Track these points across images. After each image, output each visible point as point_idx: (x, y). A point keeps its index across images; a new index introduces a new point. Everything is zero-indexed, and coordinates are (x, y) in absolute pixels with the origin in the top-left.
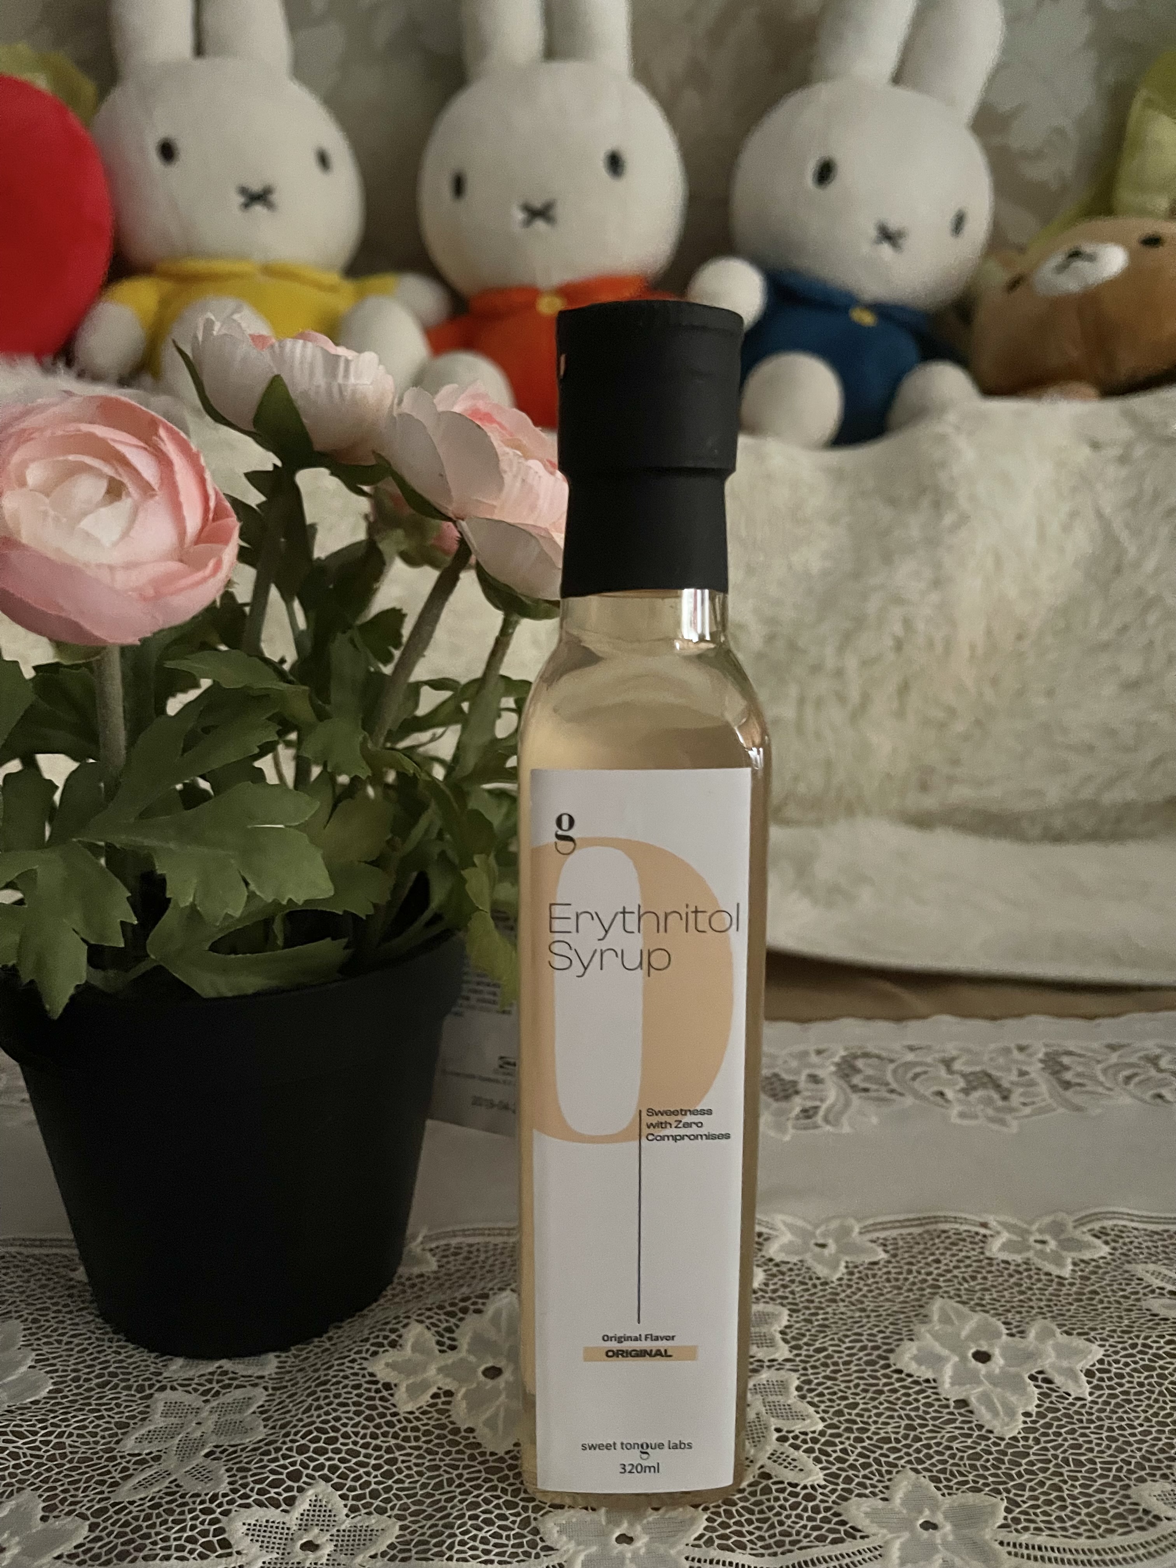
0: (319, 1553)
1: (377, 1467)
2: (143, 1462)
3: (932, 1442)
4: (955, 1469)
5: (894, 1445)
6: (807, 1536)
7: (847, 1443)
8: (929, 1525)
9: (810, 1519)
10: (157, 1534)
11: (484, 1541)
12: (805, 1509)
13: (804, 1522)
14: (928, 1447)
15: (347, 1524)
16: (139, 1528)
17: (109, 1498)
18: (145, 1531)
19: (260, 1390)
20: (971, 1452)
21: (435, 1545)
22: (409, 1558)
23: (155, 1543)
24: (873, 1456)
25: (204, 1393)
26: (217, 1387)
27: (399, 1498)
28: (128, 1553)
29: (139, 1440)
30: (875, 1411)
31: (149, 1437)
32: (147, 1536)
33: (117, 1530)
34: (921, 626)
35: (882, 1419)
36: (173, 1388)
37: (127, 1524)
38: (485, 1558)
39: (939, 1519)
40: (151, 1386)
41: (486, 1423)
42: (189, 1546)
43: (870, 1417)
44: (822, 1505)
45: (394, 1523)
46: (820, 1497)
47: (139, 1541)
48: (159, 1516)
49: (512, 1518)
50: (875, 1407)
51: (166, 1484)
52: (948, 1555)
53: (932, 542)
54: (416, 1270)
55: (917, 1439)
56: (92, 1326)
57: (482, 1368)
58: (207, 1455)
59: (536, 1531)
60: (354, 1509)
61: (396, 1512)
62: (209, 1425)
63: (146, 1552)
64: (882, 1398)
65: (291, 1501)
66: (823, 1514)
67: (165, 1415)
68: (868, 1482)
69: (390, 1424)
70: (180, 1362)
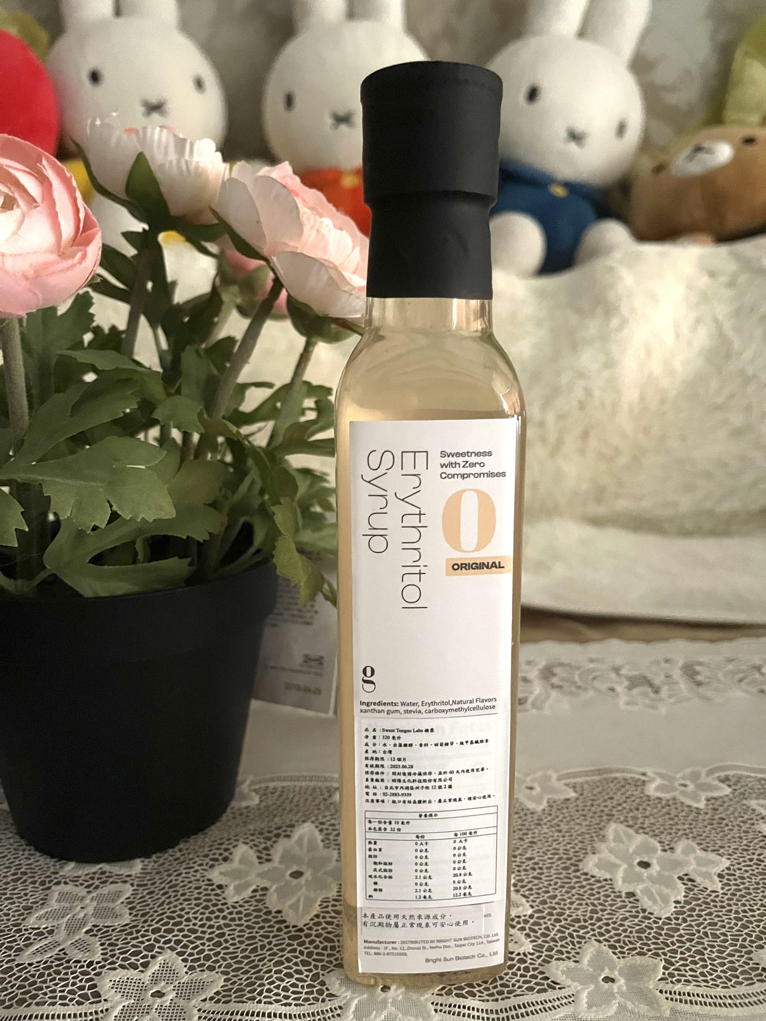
0: (164, 999)
1: (209, 940)
2: (41, 934)
3: (610, 921)
4: (626, 939)
5: (583, 923)
6: (520, 987)
7: (549, 923)
8: (608, 980)
9: (522, 976)
10: (47, 987)
11: (285, 989)
12: (519, 969)
13: (518, 978)
14: (607, 924)
15: (186, 978)
16: (35, 983)
17: (14, 960)
18: (38, 985)
19: (128, 886)
20: (638, 928)
21: (249, 992)
22: (230, 1001)
23: (45, 994)
24: (567, 931)
25: (88, 887)
26: (97, 882)
27: (224, 959)
28: (25, 1000)
29: (39, 918)
30: (569, 900)
31: (46, 916)
32: (41, 989)
33: (18, 983)
34: (597, 393)
35: (574, 906)
36: (66, 883)
37: (26, 979)
38: (285, 1001)
39: (615, 974)
40: (50, 882)
41: (290, 907)
42: (70, 996)
43: (565, 905)
44: (531, 967)
45: (220, 978)
46: (529, 961)
47: (34, 992)
48: (49, 975)
49: (306, 973)
50: (569, 898)
51: (56, 952)
52: (622, 1000)
53: (604, 338)
54: (244, 804)
55: (599, 920)
56: (12, 841)
57: (289, 872)
58: (87, 932)
59: (323, 983)
60: (192, 968)
61: (222, 969)
62: (90, 910)
63: (38, 1000)
64: (574, 891)
65: (146, 965)
66: (532, 973)
67: (59, 901)
68: (564, 950)
69: (221, 911)
70: (72, 865)
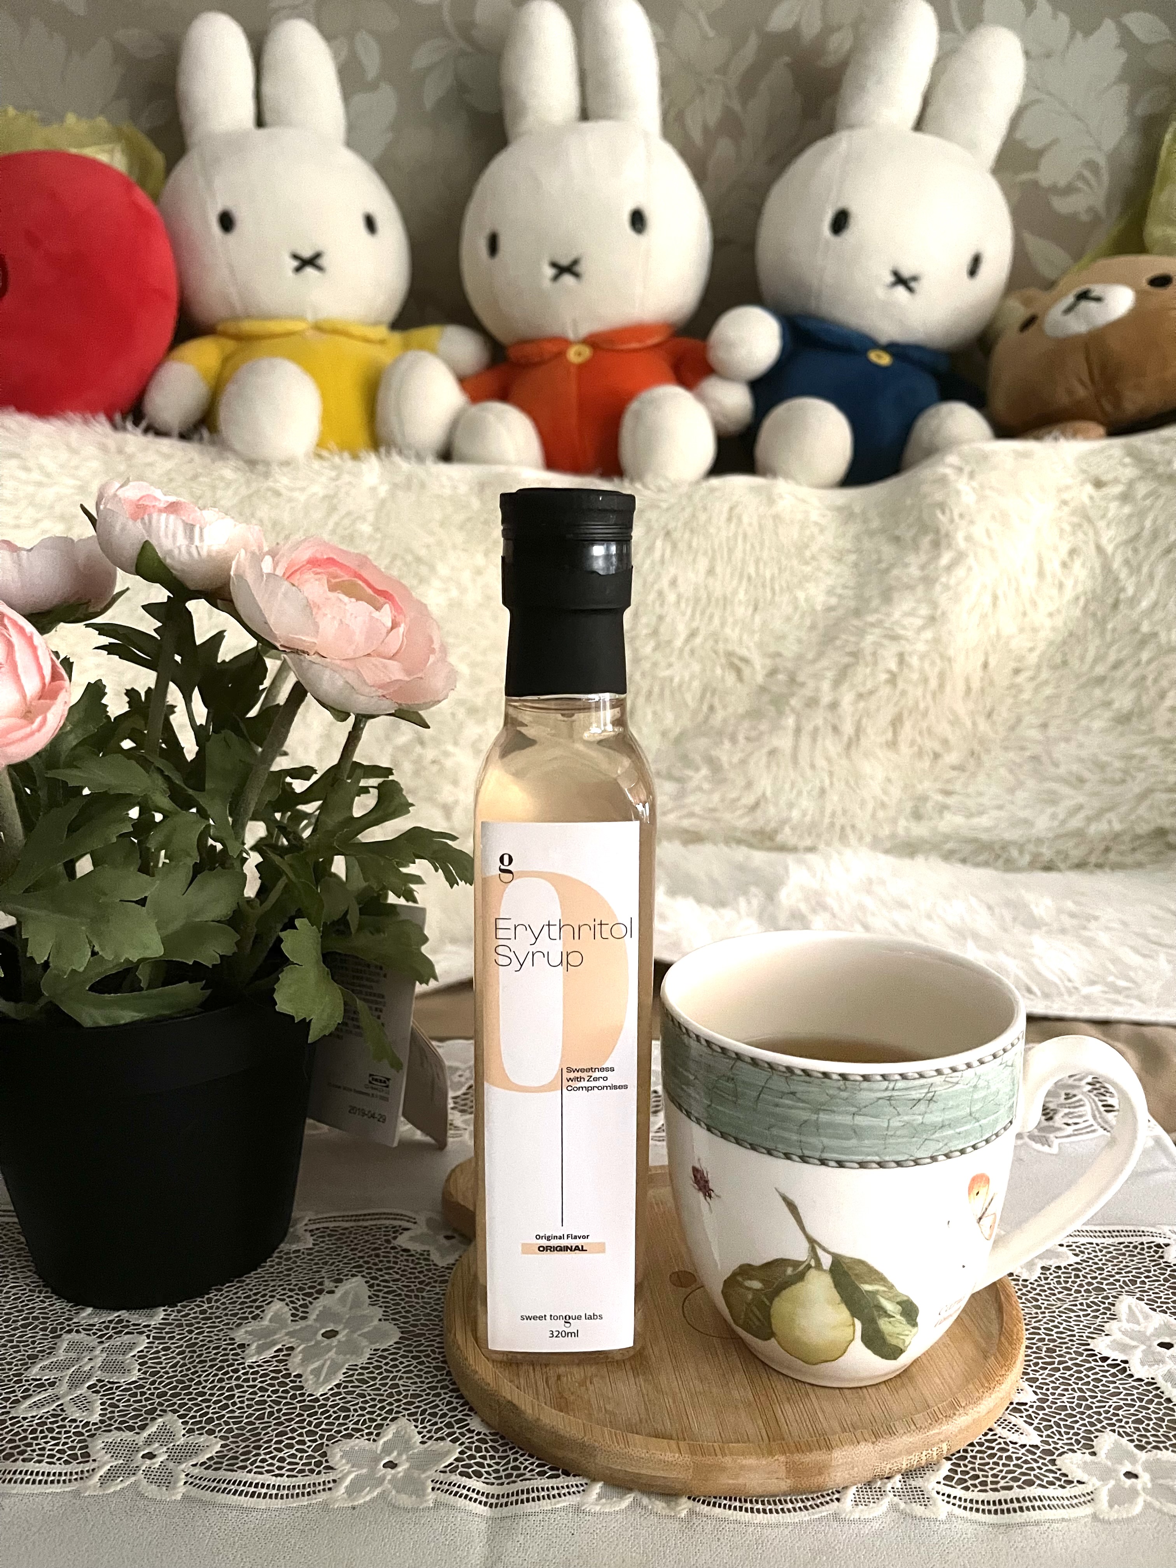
0: (154, 1460)
1: (216, 1402)
2: (43, 1385)
10: (37, 1444)
11: (282, 1460)
15: (182, 1441)
16: (26, 1438)
17: (8, 1412)
18: (29, 1441)
19: (144, 1337)
21: (242, 1461)
22: (220, 1468)
23: (34, 1451)
25: (101, 1337)
26: (111, 1332)
27: (227, 1423)
28: (12, 1455)
29: (43, 1369)
31: (50, 1367)
32: (30, 1445)
33: (9, 1437)
36: (78, 1332)
37: (18, 1433)
38: (277, 1472)
40: (62, 1329)
41: (312, 1372)
42: (58, 1455)
45: (217, 1443)
47: (23, 1448)
48: (42, 1432)
49: (309, 1444)
51: (54, 1407)
54: (294, 1247)
56: (28, 1281)
57: (323, 1331)
58: (89, 1388)
59: (324, 1455)
60: (191, 1431)
61: (222, 1434)
62: (98, 1362)
63: (25, 1456)
65: (143, 1428)
67: (67, 1351)
69: (236, 1371)
70: (89, 1310)
